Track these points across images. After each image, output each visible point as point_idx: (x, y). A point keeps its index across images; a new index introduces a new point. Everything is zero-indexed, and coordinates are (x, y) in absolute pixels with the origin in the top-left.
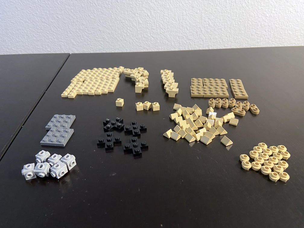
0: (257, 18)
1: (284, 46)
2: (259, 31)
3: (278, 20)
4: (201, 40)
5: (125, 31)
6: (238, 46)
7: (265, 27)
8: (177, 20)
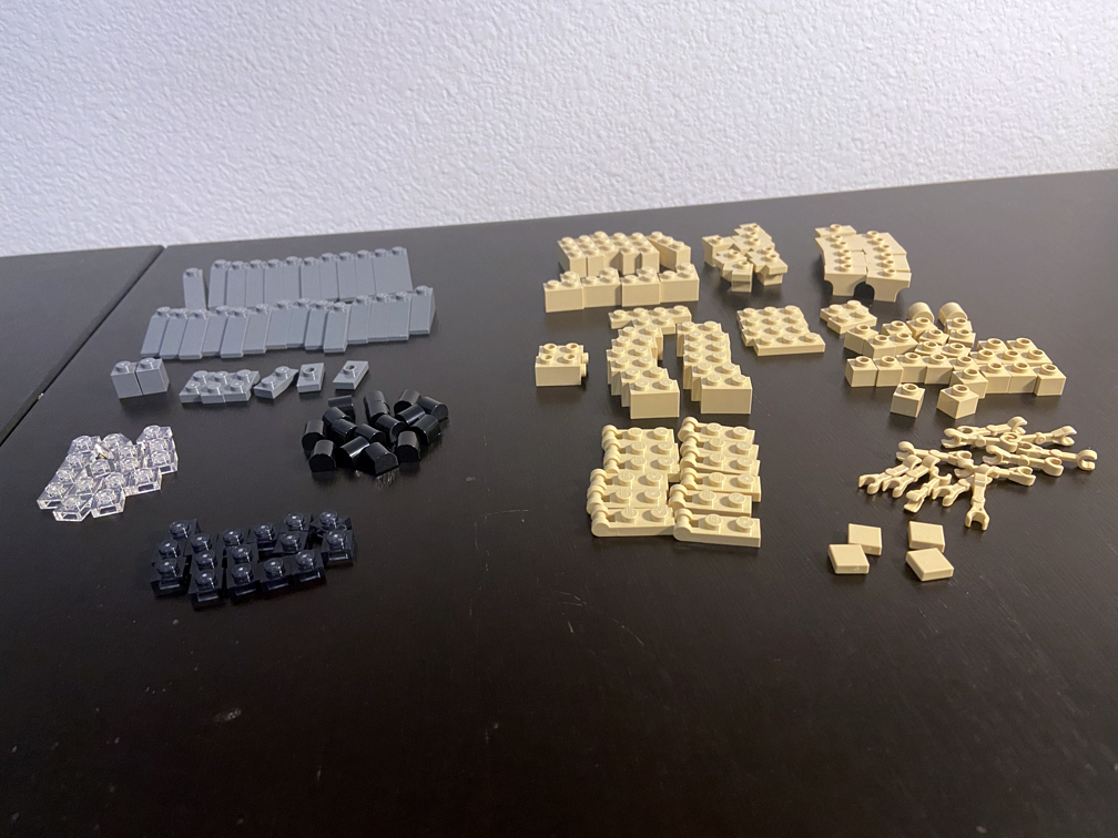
0: (853, 83)
1: (964, 179)
2: (867, 131)
3: (931, 87)
4: (654, 174)
5: (369, 153)
6: (792, 191)
7: (888, 115)
8: (559, 105)
